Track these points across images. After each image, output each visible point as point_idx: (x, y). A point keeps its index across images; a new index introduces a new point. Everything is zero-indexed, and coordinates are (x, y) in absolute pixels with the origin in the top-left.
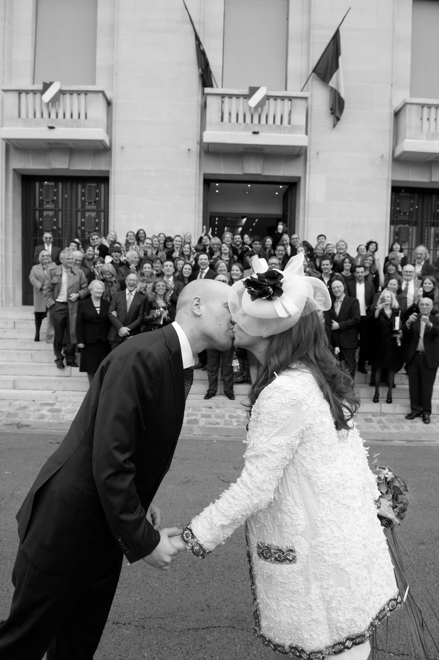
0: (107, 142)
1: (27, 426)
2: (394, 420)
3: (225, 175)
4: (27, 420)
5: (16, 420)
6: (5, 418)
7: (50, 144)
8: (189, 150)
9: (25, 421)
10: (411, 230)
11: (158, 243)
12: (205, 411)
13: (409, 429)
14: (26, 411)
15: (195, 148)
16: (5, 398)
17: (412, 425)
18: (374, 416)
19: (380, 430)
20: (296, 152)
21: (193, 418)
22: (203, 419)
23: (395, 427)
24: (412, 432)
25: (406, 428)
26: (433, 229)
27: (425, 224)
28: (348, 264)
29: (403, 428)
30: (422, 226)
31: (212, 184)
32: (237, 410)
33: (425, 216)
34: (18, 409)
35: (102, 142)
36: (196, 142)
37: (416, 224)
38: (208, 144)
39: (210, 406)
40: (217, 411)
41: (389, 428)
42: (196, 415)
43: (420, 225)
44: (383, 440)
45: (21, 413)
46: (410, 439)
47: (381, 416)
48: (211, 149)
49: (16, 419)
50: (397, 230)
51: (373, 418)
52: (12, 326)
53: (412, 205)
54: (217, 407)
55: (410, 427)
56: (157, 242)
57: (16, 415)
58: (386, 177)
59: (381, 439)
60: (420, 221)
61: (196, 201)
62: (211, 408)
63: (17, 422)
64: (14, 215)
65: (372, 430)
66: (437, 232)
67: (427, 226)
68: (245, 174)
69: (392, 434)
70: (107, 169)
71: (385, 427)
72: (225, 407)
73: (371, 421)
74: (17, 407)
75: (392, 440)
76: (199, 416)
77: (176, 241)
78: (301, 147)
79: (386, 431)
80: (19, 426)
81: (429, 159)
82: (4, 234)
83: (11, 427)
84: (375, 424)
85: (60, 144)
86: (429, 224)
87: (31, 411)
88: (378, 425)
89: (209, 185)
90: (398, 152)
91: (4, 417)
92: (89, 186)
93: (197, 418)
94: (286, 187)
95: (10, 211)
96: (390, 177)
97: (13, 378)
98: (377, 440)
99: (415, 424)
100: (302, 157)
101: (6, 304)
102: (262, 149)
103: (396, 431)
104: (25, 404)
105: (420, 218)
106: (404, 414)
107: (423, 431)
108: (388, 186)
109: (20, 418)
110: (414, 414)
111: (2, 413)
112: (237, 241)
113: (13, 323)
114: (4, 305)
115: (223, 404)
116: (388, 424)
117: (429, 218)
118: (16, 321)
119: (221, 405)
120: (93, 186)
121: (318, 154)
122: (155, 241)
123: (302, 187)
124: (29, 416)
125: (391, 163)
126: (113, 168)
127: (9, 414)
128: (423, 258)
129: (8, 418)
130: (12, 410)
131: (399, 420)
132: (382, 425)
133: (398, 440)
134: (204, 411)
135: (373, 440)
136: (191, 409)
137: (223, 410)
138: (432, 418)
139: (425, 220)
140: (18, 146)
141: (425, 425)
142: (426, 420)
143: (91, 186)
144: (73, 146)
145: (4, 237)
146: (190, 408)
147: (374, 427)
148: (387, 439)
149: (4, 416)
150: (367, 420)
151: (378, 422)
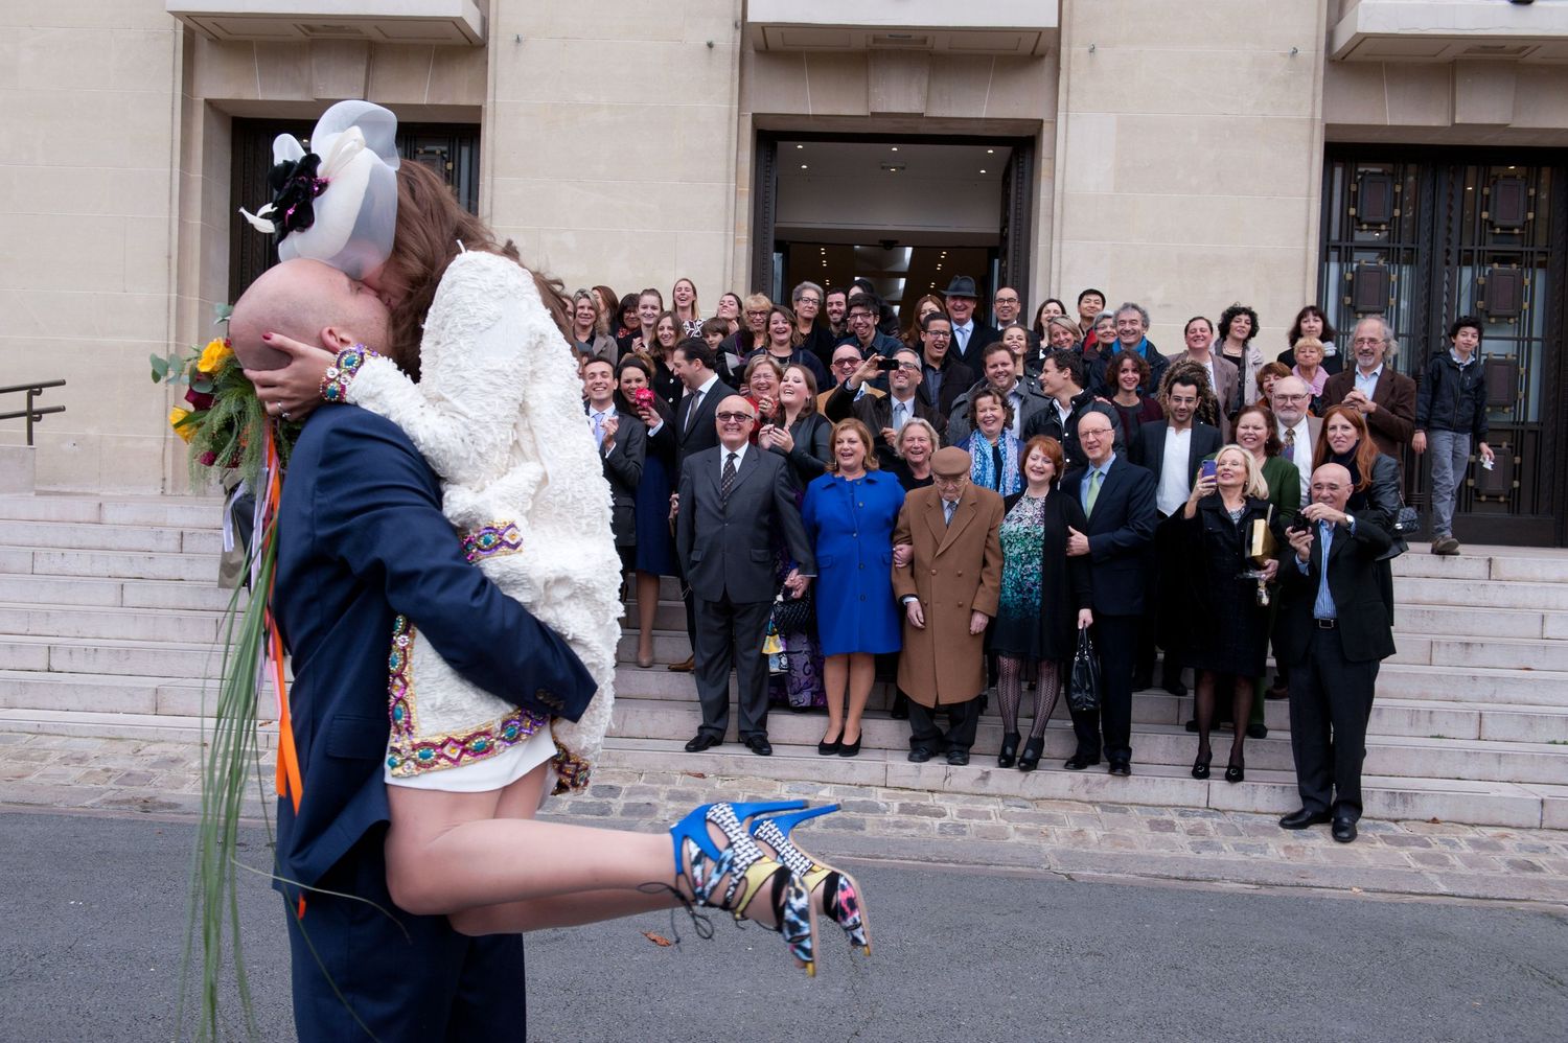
0: (475, 26)
1: (171, 806)
2: (1241, 828)
3: (815, 116)
4: (174, 791)
5: (145, 791)
6: (116, 787)
7: (311, 29)
8: (710, 45)
9: (167, 794)
10: (1394, 277)
11: (592, 312)
12: (684, 784)
13: (1282, 853)
14: (177, 771)
15: (727, 39)
16: (125, 736)
17: (1293, 844)
18: (1182, 815)
19: (1189, 853)
20: (1027, 46)
21: (644, 799)
22: (672, 805)
23: (1237, 847)
24: (1288, 862)
25: (1272, 850)
26: (1467, 273)
27: (1440, 256)
28: (1130, 374)
29: (1263, 849)
30: (1431, 262)
31: (782, 145)
32: (779, 784)
33: (1441, 232)
34: (154, 765)
35: (456, 23)
36: (730, 23)
37: (1411, 258)
38: (764, 27)
39: (700, 771)
40: (718, 785)
41: (1220, 849)
42: (655, 793)
43: (1423, 260)
44: (1187, 879)
45: (162, 775)
46: (1271, 881)
47: (1204, 816)
48: (775, 42)
49: (144, 789)
50: (1349, 276)
51: (1178, 821)
52: (173, 544)
53: (1397, 200)
54: (721, 775)
55: (1287, 848)
56: (586, 311)
57: (146, 779)
58: (1306, 114)
59: (1181, 874)
60: (1424, 249)
61: (727, 193)
62: (702, 776)
63: (145, 797)
64: (205, 233)
65: (1164, 852)
66: (1482, 281)
67: (1447, 263)
68: (874, 114)
69: (1220, 865)
70: (475, 102)
71: (1208, 845)
72: (742, 776)
73: (1170, 826)
74: (155, 758)
75: (1215, 880)
76: (663, 796)
77: (645, 307)
78: (1039, 32)
79: (1206, 855)
80: (147, 805)
81: (1448, 55)
82: (174, 288)
83: (126, 807)
84: (1179, 838)
85: (340, 29)
86: (1453, 258)
87: (190, 770)
88: (1190, 839)
89: (774, 148)
90: (1342, 40)
91: (111, 784)
92: (426, 152)
93: (654, 801)
94: (1007, 150)
95: (196, 221)
96: (1319, 116)
97: (153, 683)
98: (1168, 878)
99: (1303, 842)
100: (1048, 61)
101: (174, 488)
102: (924, 41)
103: (1238, 857)
104: (173, 751)
105: (1424, 238)
106: (1280, 814)
107: (1324, 860)
108: (1311, 141)
109: (155, 786)
110: (1309, 813)
111: (110, 774)
112: (835, 311)
113: (179, 537)
114: (169, 492)
115: (737, 766)
116: (1218, 838)
117: (1455, 238)
118: (186, 531)
119: (733, 770)
120: (438, 152)
121: (1092, 50)
122: (582, 307)
123: (1045, 151)
124: (183, 782)
125: (1321, 73)
126: (490, 100)
127: (128, 775)
128: (1379, 353)
129: (122, 787)
130: (136, 766)
131: (1259, 829)
132: (1199, 839)
133: (1232, 881)
134: (680, 784)
135: (1156, 876)
136: (643, 778)
137: (735, 783)
138: (1366, 828)
139: (1441, 246)
140: (219, 33)
141: (1338, 846)
142: (1344, 833)
143: (434, 152)
144: (377, 36)
145: (174, 295)
146: (641, 775)
147: (1171, 845)
148: (1198, 876)
149: (112, 780)
150: (1155, 825)
151: (1190, 833)
